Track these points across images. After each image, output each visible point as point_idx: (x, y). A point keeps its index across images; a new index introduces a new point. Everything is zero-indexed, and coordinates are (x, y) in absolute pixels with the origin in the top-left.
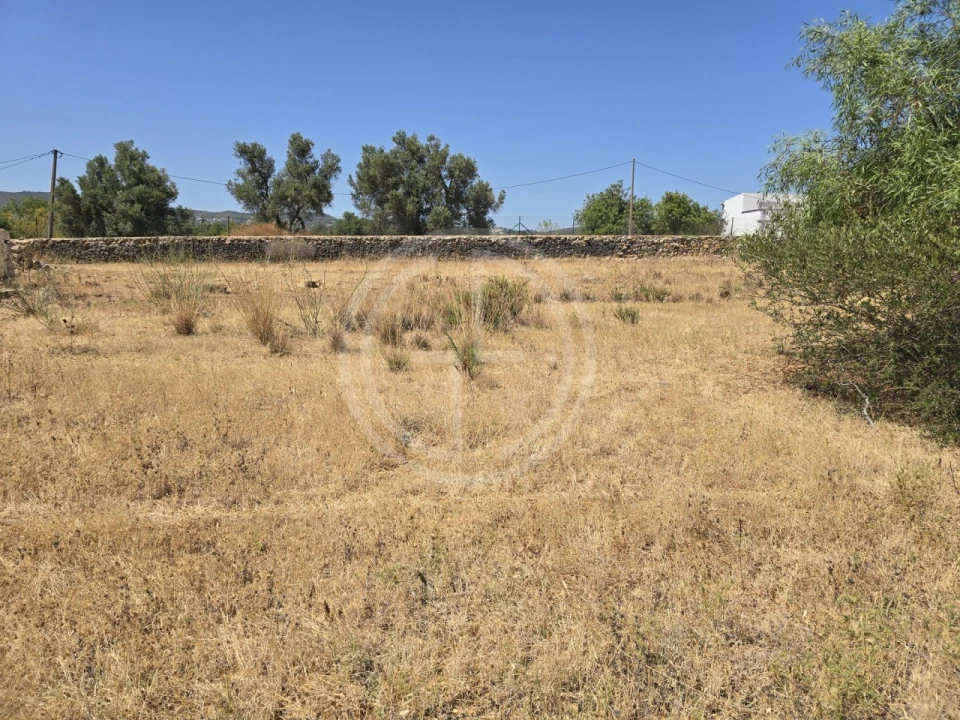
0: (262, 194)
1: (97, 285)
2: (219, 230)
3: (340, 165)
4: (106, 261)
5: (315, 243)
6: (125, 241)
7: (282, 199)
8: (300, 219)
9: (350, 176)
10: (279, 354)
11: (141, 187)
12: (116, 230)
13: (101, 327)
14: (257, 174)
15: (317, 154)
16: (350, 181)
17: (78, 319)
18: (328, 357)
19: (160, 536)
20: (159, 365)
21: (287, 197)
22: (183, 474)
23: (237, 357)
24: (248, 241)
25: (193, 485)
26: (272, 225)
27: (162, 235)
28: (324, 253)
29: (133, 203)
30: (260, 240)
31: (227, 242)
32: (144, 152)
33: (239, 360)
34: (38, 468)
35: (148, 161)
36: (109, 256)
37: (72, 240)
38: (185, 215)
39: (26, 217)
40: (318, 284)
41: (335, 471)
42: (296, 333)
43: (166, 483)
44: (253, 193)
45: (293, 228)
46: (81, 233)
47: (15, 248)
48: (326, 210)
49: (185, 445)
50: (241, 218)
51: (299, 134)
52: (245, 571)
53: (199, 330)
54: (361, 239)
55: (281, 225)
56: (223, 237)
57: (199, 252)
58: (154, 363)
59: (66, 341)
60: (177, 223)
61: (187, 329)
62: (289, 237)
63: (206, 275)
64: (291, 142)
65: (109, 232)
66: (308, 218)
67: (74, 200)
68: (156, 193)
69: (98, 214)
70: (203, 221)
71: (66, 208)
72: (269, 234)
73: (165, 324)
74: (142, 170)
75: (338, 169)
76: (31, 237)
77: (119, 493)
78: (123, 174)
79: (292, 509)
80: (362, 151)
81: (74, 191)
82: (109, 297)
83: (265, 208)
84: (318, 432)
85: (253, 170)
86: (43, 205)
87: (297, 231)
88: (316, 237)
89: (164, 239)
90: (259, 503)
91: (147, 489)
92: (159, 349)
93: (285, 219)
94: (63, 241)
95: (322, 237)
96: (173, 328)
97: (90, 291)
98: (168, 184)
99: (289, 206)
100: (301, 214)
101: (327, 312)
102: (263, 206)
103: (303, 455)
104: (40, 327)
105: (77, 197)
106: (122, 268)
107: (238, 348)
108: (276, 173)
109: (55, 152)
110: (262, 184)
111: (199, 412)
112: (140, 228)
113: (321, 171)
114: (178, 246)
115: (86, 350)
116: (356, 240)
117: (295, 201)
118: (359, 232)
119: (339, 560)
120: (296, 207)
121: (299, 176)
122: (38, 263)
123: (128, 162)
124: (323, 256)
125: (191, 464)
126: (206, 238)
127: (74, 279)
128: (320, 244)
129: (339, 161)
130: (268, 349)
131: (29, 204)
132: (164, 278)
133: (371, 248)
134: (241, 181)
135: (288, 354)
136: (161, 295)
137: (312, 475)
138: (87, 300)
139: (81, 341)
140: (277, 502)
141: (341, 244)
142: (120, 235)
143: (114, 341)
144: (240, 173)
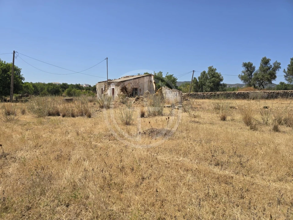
0: (250, 78)
1: (200, 105)
2: (234, 89)
3: (280, 66)
4: (202, 99)
5: (268, 93)
6: (208, 93)
7: (257, 79)
8: (263, 85)
9: (284, 70)
10: (253, 130)
11: (214, 78)
12: (206, 90)
13: (201, 116)
14: (249, 72)
15: (271, 63)
16: (284, 71)
17: (196, 114)
18: (271, 133)
19: (217, 176)
20: (216, 128)
21: (259, 78)
22: (222, 161)
23: (239, 129)
24: (244, 93)
25: (225, 165)
26: (252, 88)
27: (217, 91)
28: (271, 97)
29: (211, 83)
30: (248, 93)
31: (237, 93)
32: (215, 69)
33: (239, 130)
34: (187, 150)
35: (216, 71)
36: (203, 97)
37: (195, 93)
38: (225, 85)
39: (185, 87)
40: (268, 107)
41: (273, 172)
42: (260, 123)
43: (218, 162)
44: (247, 78)
45: (260, 88)
46: (197, 92)
47: (183, 95)
48: (273, 82)
49: (223, 153)
50: (241, 85)
51: (265, 57)
52: (241, 195)
53: (227, 120)
54: (287, 92)
55: (255, 87)
56: (235, 92)
57: (228, 96)
58: (215, 127)
59: (193, 119)
60: (222, 88)
61: (224, 119)
62: (258, 91)
63: (230, 103)
64: (262, 60)
65: (204, 91)
66: (266, 85)
67: (197, 83)
68: (217, 80)
69: (202, 86)
70: (229, 87)
71: (195, 85)
72: (251, 91)
73: (218, 117)
74: (214, 74)
75: (280, 67)
76: (186, 93)
77: (206, 161)
78: (209, 75)
79: (257, 181)
80: (290, 60)
81: (197, 81)
82: (203, 108)
83: (250, 82)
84: (267, 158)
85: (248, 70)
86: (189, 84)
87: (261, 89)
88: (268, 91)
89: (218, 93)
90: (246, 176)
91: (213, 162)
92: (216, 124)
93: (257, 85)
94: (193, 94)
95: (271, 91)
96: (220, 118)
97: (198, 107)
98: (221, 77)
99: (259, 81)
100: (263, 84)
101: (272, 117)
102: (250, 81)
103: (261, 164)
104: (188, 115)
105: (197, 82)
106: (207, 101)
107: (239, 126)
108: (255, 71)
109: (194, 71)
110: (250, 75)
111: (227, 144)
112: (212, 90)
113: (273, 69)
114: (222, 95)
115: (198, 122)
116: (284, 92)
117: (262, 79)
118: (286, 89)
119: (276, 203)
120: (262, 81)
121: (264, 71)
122: (187, 99)
123: (211, 72)
124: (270, 98)
125: (225, 159)
126: (230, 92)
127: (195, 103)
128: (269, 93)
129: (280, 64)
130: (249, 128)
131: (186, 85)
132: (218, 104)
133: (291, 95)
134: (243, 74)
135: (256, 130)
136: (217, 108)
137: (265, 172)
138: (198, 109)
139: (197, 120)
140: (252, 177)
141: (278, 93)
142: (207, 92)
143: (205, 121)
144: (243, 72)
